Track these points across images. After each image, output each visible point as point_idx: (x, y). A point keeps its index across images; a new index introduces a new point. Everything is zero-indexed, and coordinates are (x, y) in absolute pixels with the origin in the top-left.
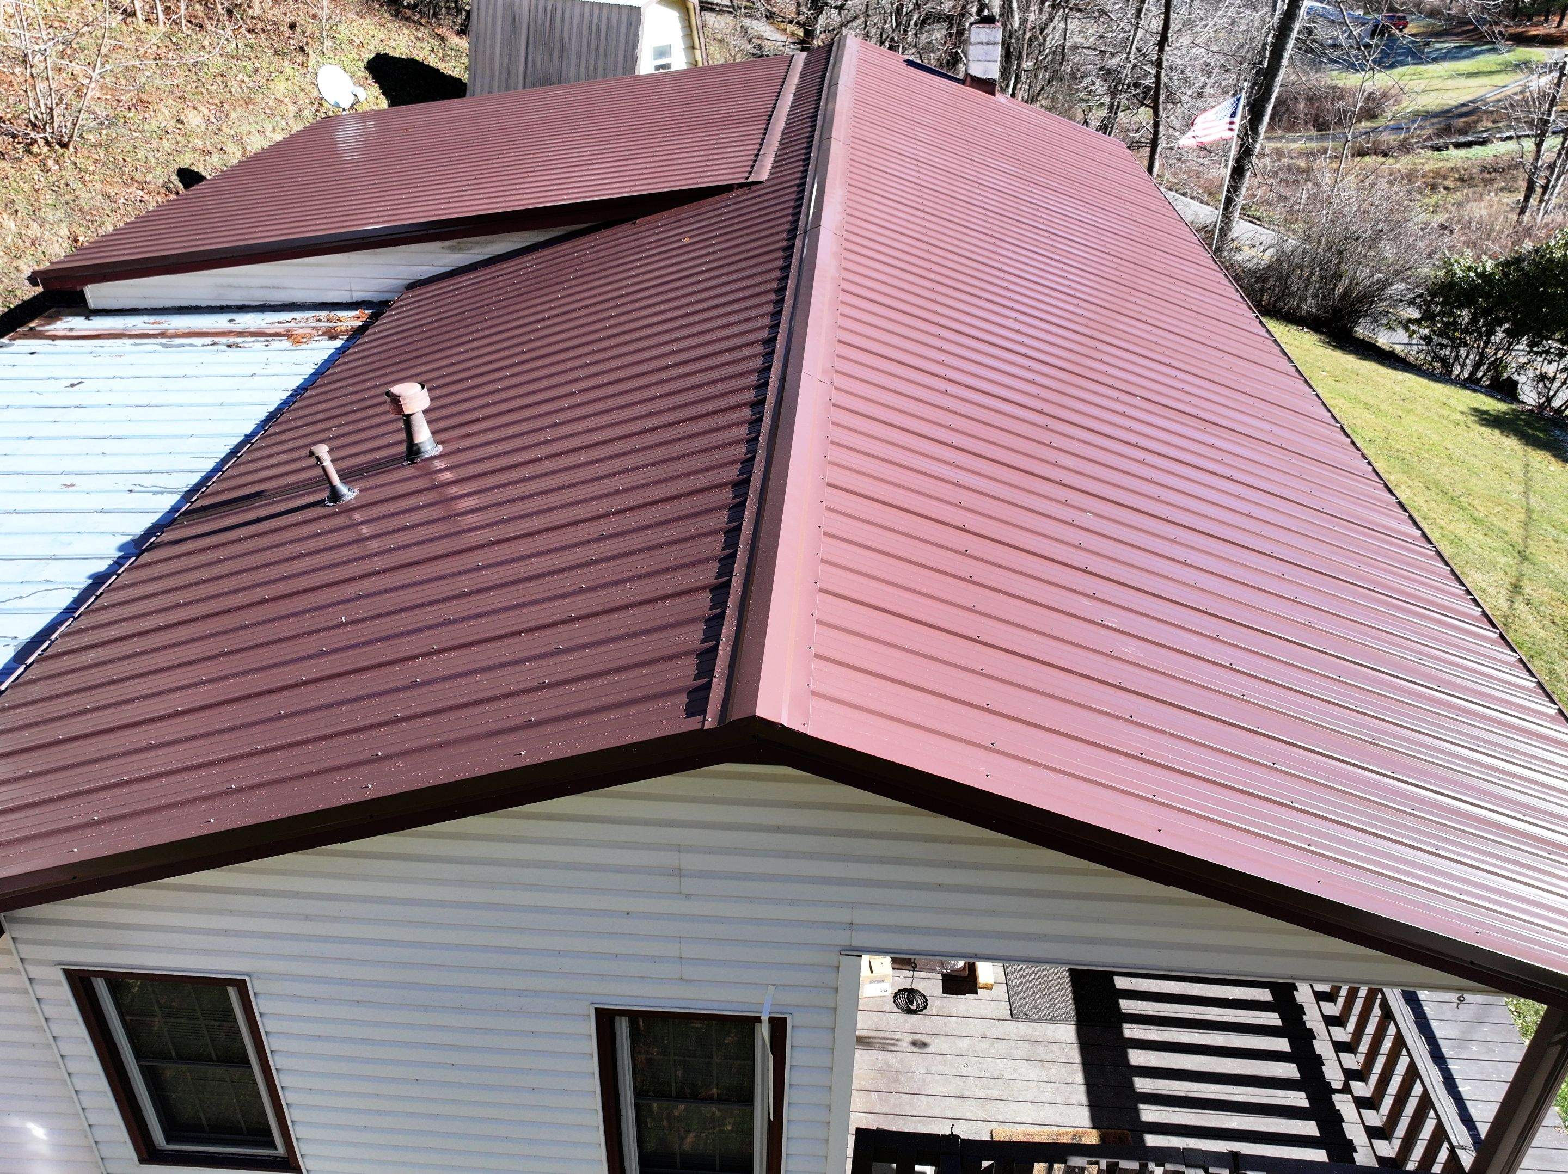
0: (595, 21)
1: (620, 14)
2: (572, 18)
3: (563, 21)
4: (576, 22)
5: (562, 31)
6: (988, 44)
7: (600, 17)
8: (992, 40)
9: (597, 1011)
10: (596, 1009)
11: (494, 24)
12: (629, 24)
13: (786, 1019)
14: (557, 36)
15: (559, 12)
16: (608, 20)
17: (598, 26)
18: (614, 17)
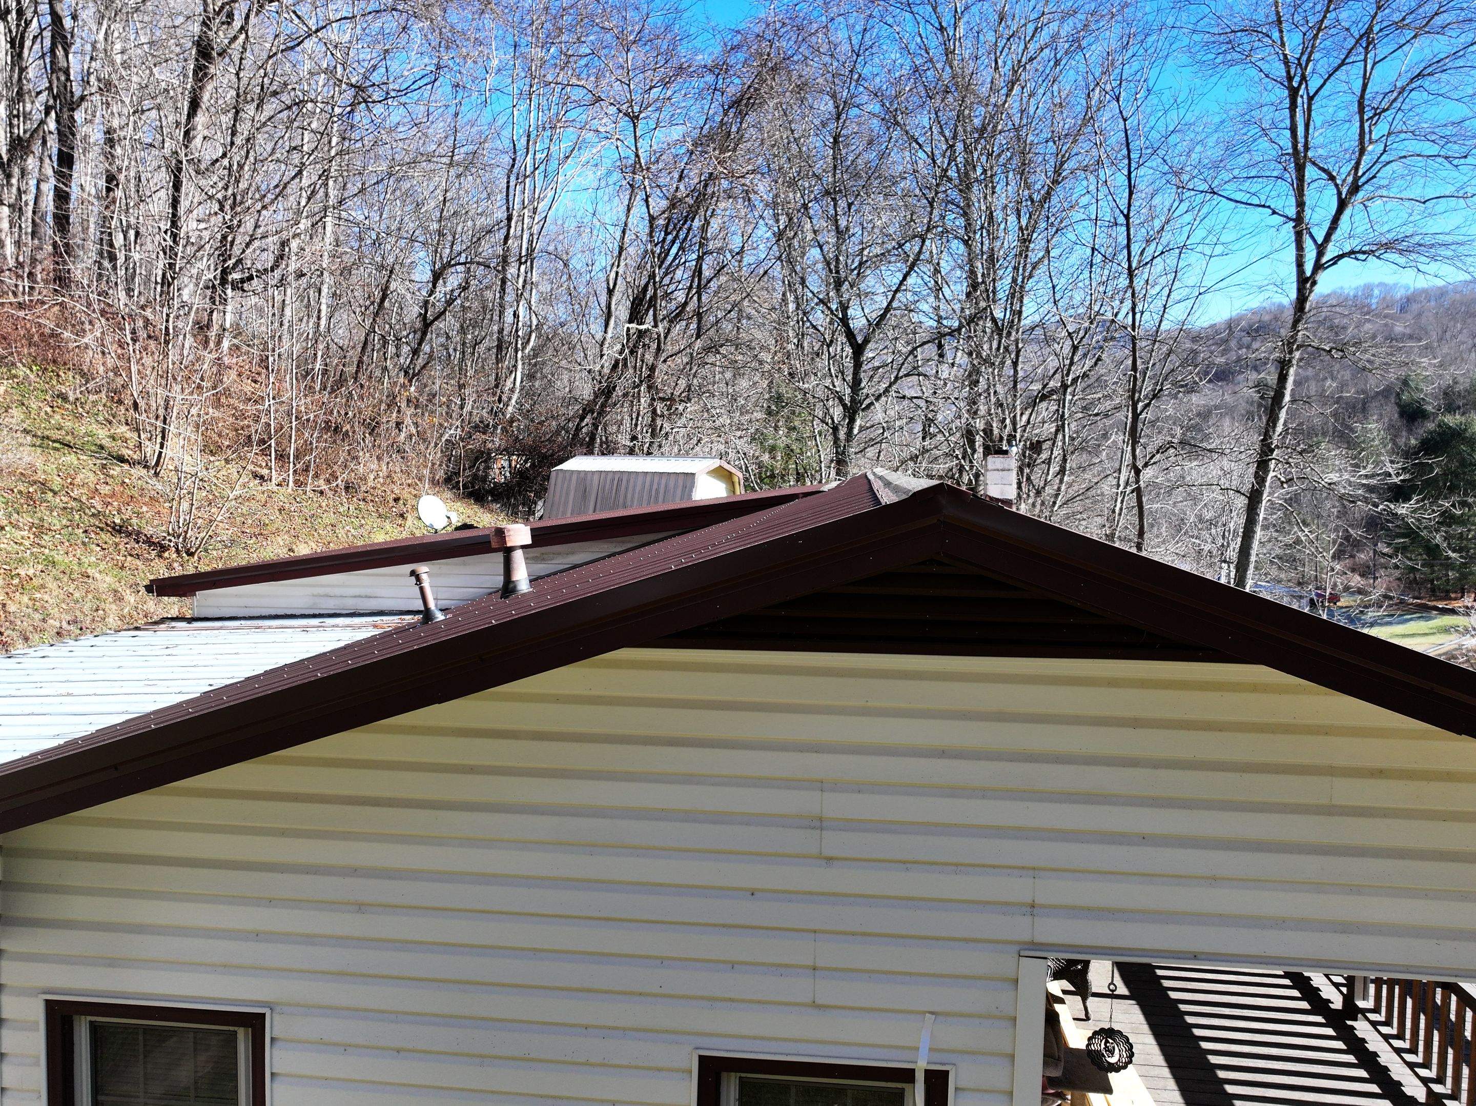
0: (655, 486)
1: (677, 481)
2: (635, 486)
3: (627, 488)
4: (638, 489)
5: (626, 497)
6: (1003, 470)
7: (659, 484)
8: (1007, 467)
9: (702, 1059)
10: (701, 1057)
11: (567, 494)
12: (684, 487)
13: (946, 1073)
14: (621, 501)
15: (624, 482)
16: (666, 486)
17: (657, 491)
18: (672, 483)
